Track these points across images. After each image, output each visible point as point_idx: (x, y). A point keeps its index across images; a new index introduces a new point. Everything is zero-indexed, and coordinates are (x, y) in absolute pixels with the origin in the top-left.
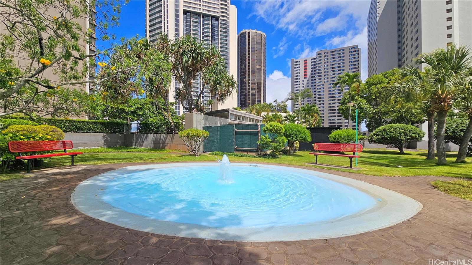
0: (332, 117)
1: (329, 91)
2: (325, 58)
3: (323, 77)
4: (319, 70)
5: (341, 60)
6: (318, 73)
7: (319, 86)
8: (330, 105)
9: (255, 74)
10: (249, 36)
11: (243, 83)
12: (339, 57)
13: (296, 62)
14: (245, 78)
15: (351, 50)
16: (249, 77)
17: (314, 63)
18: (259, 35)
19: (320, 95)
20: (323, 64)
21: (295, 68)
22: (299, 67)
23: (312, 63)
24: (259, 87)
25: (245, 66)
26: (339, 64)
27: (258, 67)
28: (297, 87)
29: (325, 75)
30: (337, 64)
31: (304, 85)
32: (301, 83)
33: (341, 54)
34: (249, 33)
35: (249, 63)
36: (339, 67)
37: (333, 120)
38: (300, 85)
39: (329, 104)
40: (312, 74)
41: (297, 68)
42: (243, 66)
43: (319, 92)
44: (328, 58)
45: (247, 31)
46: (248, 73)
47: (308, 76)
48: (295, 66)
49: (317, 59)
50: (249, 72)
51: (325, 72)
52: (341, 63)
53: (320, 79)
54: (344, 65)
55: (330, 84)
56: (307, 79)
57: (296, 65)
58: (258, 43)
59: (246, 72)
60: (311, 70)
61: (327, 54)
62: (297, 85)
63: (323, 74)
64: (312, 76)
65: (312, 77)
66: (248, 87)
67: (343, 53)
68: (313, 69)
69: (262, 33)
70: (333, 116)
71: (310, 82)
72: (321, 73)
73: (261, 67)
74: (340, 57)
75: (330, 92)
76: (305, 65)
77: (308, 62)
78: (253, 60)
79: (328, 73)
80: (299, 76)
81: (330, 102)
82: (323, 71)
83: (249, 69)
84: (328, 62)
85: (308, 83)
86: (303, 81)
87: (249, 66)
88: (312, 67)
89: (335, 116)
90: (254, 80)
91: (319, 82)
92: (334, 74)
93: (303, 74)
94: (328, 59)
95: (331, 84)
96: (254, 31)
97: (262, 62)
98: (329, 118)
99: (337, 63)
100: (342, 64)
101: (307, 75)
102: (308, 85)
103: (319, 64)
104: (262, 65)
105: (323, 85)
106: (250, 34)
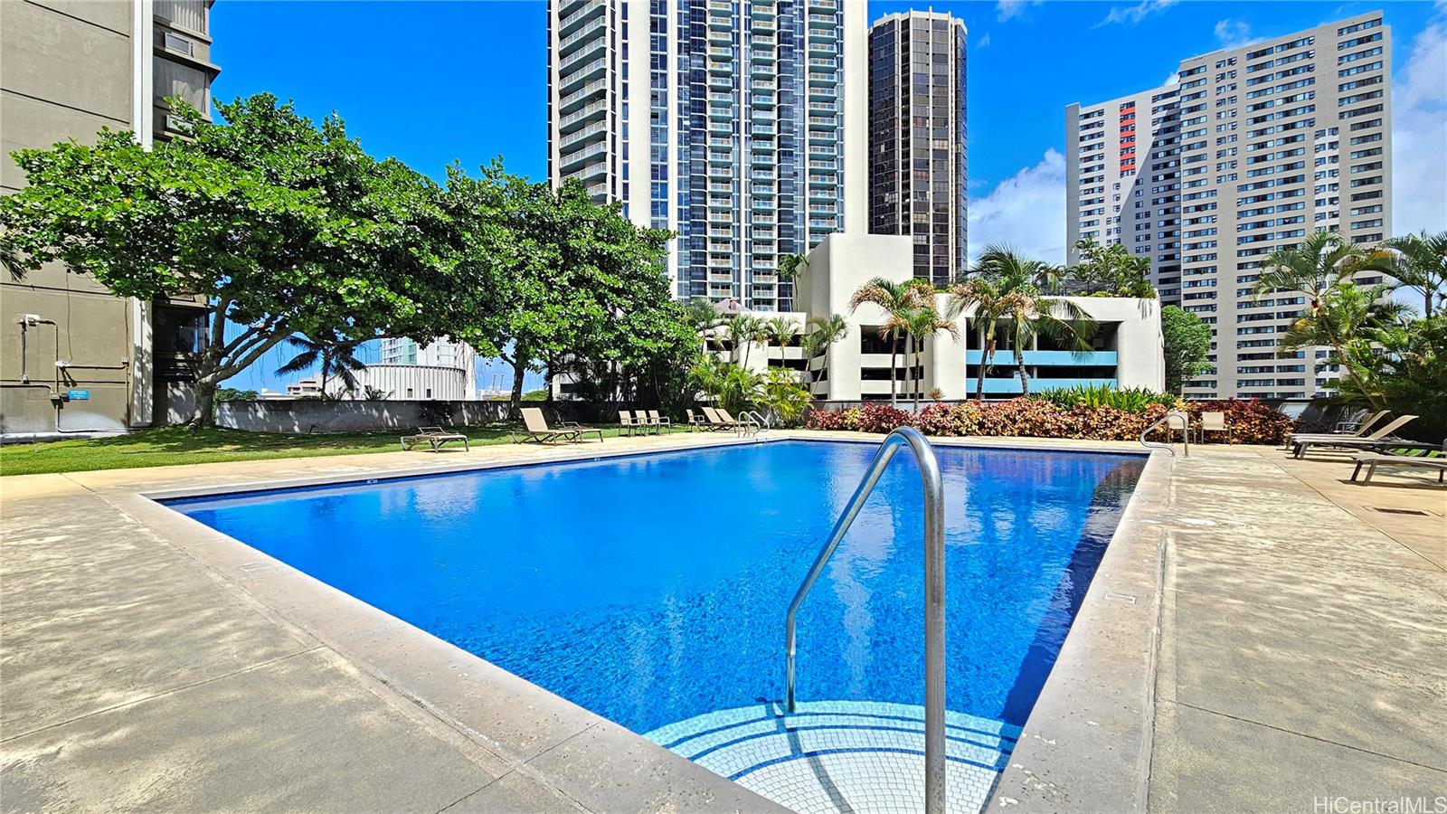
0: (1252, 318)
1: (1241, 214)
2: (1222, 83)
3: (1211, 161)
4: (1193, 134)
5: (1299, 85)
6: (1189, 147)
7: (1193, 196)
8: (1244, 272)
9: (928, 172)
10: (906, 37)
11: (883, 210)
12: (1286, 74)
13: (1087, 116)
14: (892, 189)
15: (1346, 37)
16: (906, 186)
17: (1163, 114)
18: (940, 26)
19: (1196, 233)
20: (1211, 109)
21: (1082, 139)
22: (1100, 135)
23: (1155, 111)
24: (941, 218)
25: (891, 145)
26: (1288, 100)
27: (938, 145)
28: (1089, 213)
29: (1219, 155)
30: (1280, 102)
31: (1122, 203)
32: (1108, 194)
33: (1299, 58)
34: (906, 24)
35: (906, 133)
36: (1287, 114)
37: (1257, 330)
38: (1101, 201)
39: (1241, 266)
40: (1155, 156)
41: (1092, 136)
42: (883, 147)
43: (1194, 221)
44: (1232, 81)
45: (899, 17)
46: (901, 170)
47: (1138, 165)
48: (1082, 133)
49: (1182, 93)
50: (906, 165)
51: (1219, 141)
52: (1300, 98)
53: (1197, 171)
54: (1311, 103)
55: (1243, 188)
56: (1134, 178)
57: (1087, 127)
58: (940, 59)
59: (893, 166)
60: (1153, 139)
61: (1231, 68)
62: (1089, 202)
63: (1211, 149)
64: (1156, 162)
65: (1156, 167)
66: (901, 224)
67: (1307, 55)
68: (1159, 137)
69: (952, 21)
70: (1260, 317)
71: (1148, 185)
72: (1203, 144)
73: (950, 146)
74: (1295, 71)
75: (1244, 220)
76: (1126, 123)
77: (1137, 109)
78: (920, 120)
79: (1234, 145)
80: (1101, 167)
81: (1243, 260)
82: (1211, 138)
83: (906, 155)
84: (1233, 99)
85: (1138, 192)
86: (1118, 186)
87: (906, 144)
88: (1158, 126)
89: (1268, 316)
90: (923, 194)
91: (1193, 184)
92: (1262, 145)
93: (1118, 159)
94: (1233, 88)
95: (1250, 188)
96: (923, 15)
97: (951, 126)
98: (1240, 326)
99: (1277, 98)
100: (1301, 101)
101: (1133, 160)
102: (1138, 199)
103: (1192, 110)
104: (951, 136)
105: (1213, 193)
106: (908, 27)
